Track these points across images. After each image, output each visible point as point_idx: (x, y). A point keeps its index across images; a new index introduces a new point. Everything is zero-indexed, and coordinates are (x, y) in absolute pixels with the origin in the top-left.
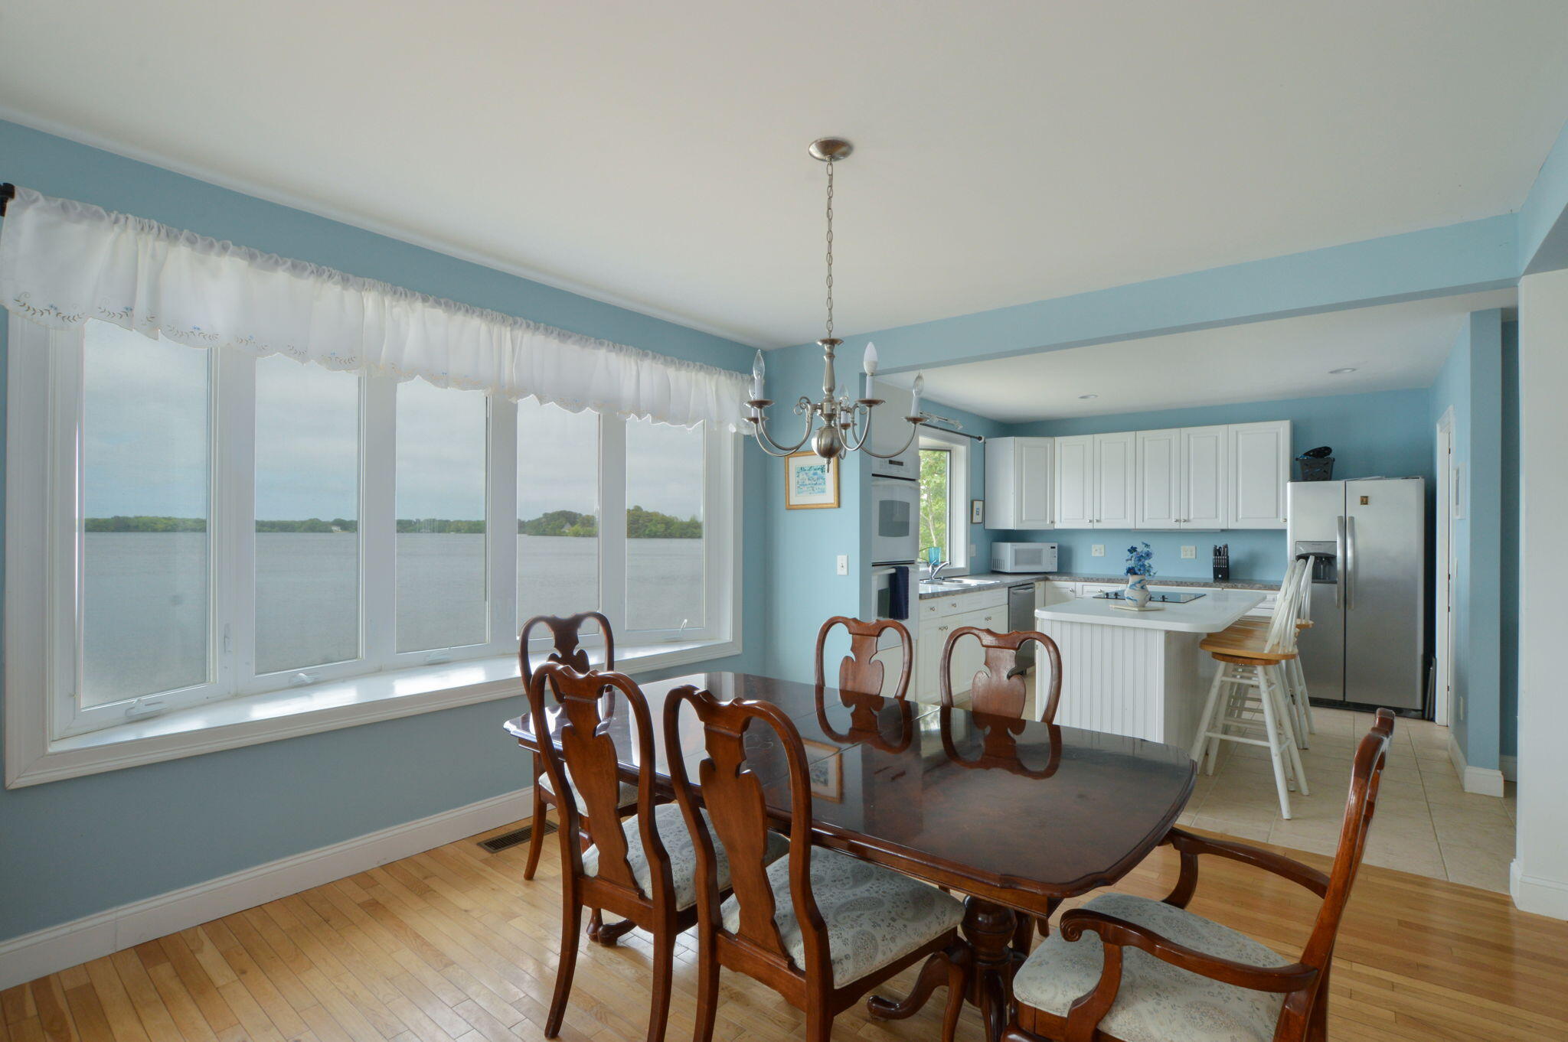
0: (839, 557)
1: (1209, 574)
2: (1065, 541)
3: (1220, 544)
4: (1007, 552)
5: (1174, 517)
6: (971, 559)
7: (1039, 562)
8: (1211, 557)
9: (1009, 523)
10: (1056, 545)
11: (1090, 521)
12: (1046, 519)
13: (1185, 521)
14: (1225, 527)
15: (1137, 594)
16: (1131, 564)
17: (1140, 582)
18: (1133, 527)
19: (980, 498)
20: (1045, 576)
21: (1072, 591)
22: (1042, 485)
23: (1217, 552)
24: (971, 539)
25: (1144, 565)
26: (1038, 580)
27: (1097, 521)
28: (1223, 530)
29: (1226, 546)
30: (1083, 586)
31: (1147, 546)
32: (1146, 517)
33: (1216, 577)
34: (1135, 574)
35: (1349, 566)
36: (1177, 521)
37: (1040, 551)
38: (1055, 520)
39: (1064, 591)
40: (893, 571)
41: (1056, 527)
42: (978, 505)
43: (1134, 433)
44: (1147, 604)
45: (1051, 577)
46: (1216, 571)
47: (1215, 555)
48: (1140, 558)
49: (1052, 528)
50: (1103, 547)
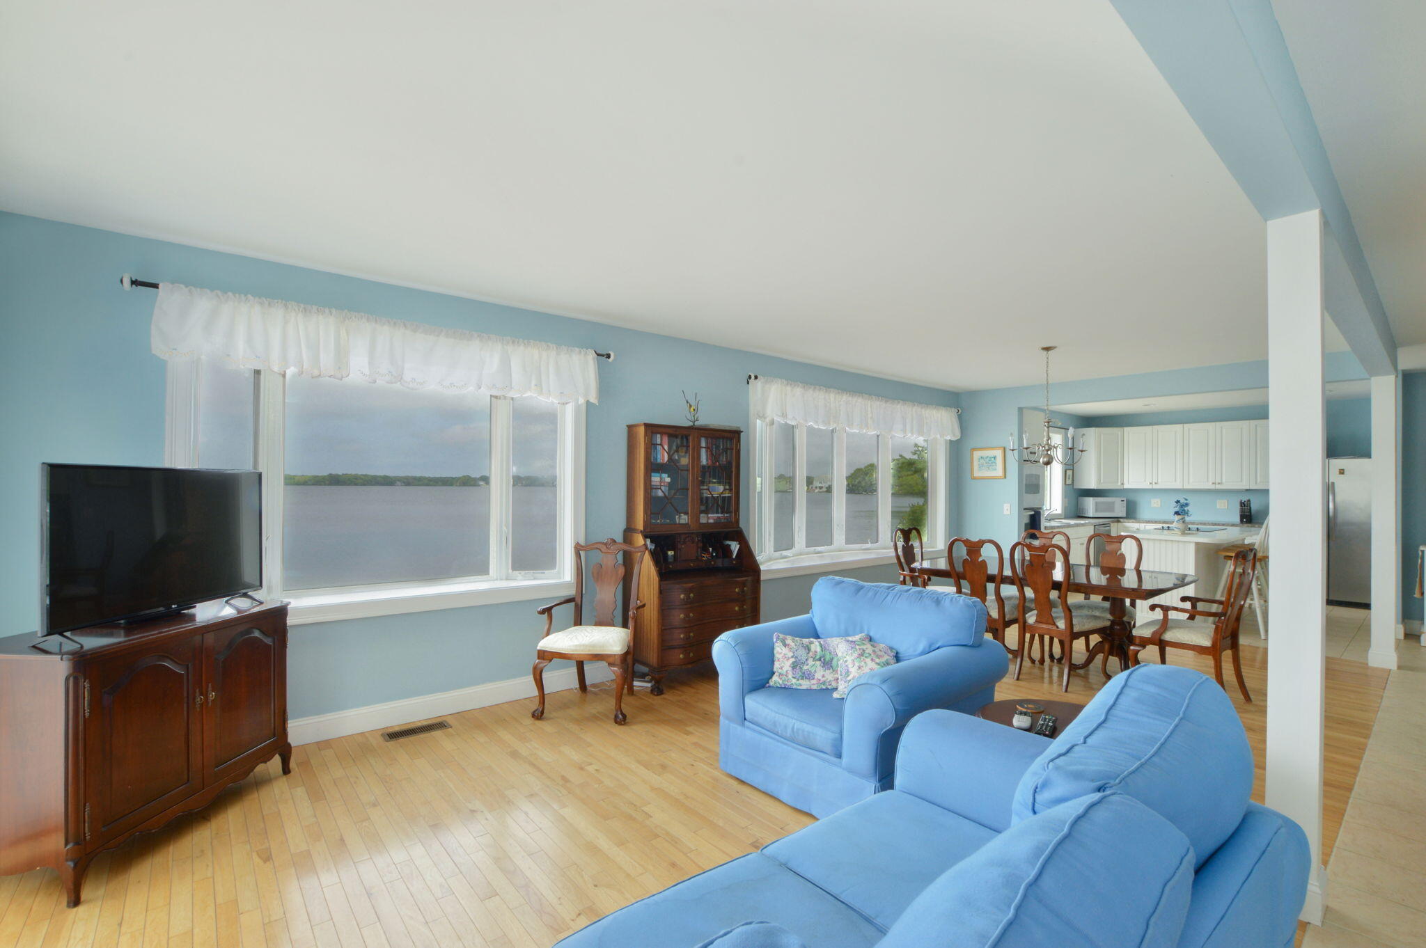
0: (1005, 505)
1: (1237, 519)
2: (1132, 497)
3: (1244, 499)
4: (1090, 504)
5: (1211, 480)
6: (1065, 508)
7: (1113, 510)
8: (1238, 507)
9: (1092, 484)
10: (1125, 499)
11: (1150, 484)
12: (1118, 482)
13: (1219, 484)
14: (1248, 488)
15: (1180, 526)
16: (1177, 509)
17: (1182, 519)
18: (1181, 488)
19: (1071, 467)
20: (1117, 519)
21: (1137, 529)
22: (1115, 459)
23: (1242, 504)
24: (1066, 494)
25: (1184, 510)
26: (1113, 522)
27: (1156, 483)
28: (1247, 490)
29: (1249, 501)
30: (1145, 525)
31: (1186, 500)
32: (1191, 481)
33: (1242, 521)
34: (1179, 514)
35: (1331, 514)
36: (1213, 483)
37: (1113, 503)
38: (1124, 483)
39: (1132, 529)
40: (1033, 513)
41: (1124, 487)
42: (1069, 473)
43: (1182, 425)
44: (1186, 530)
45: (1122, 520)
46: (1242, 517)
47: (1241, 506)
48: (1182, 506)
49: (1122, 488)
50: (1159, 500)
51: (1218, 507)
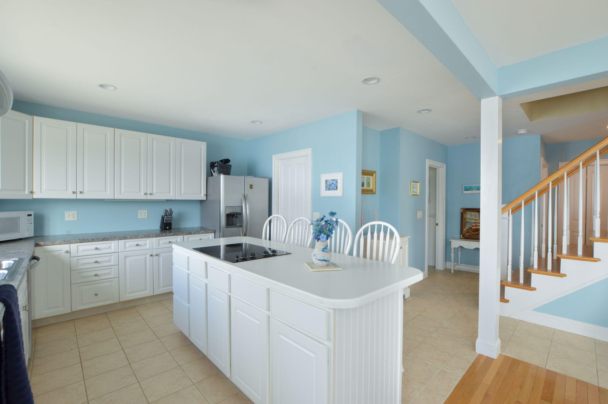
1: (156, 229)
2: (43, 209)
3: (167, 209)
7: (17, 230)
10: (33, 212)
11: (74, 193)
12: (24, 189)
13: (150, 194)
14: (173, 198)
18: (113, 198)
21: (67, 252)
23: (166, 213)
27: (81, 193)
28: (172, 201)
30: (78, 246)
32: (123, 190)
37: (17, 220)
38: (34, 190)
39: (57, 253)
41: (34, 197)
45: (38, 242)
49: (31, 198)
50: (75, 212)
51: (139, 218)
